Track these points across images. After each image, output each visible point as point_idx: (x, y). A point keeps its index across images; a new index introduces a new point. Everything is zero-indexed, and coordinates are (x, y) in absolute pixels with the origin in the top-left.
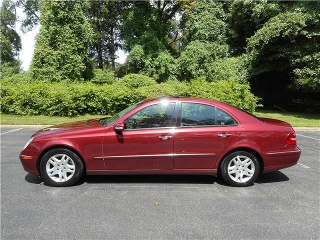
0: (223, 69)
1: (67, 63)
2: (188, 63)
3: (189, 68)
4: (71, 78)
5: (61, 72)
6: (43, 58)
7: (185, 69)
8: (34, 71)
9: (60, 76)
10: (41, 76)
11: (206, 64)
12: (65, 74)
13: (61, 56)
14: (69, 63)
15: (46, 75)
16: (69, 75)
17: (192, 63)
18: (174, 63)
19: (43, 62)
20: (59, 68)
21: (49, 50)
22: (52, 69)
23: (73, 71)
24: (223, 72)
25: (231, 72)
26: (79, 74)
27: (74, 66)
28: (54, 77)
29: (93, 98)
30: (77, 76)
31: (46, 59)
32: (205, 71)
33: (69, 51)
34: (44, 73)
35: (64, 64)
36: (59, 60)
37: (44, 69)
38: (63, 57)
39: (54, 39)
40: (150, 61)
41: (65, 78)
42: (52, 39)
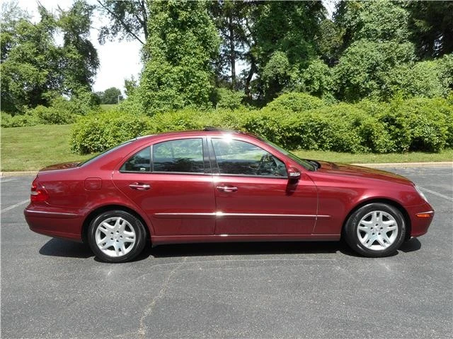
0: (418, 78)
1: (192, 82)
2: (353, 72)
3: (355, 81)
4: (197, 103)
5: (183, 95)
6: (159, 78)
7: (348, 81)
8: (148, 96)
9: (183, 102)
10: (157, 101)
11: (379, 73)
12: (189, 98)
13: (184, 74)
14: (194, 82)
15: (164, 100)
16: (195, 99)
17: (360, 73)
18: (329, 75)
19: (160, 83)
20: (181, 91)
21: (166, 66)
22: (172, 92)
23: (200, 92)
24: (419, 83)
25: (431, 83)
26: (207, 96)
27: (201, 86)
28: (176, 102)
29: (254, 128)
30: (204, 99)
31: (163, 79)
33: (194, 65)
34: (161, 98)
35: (187, 84)
36: (181, 79)
37: (160, 93)
38: (187, 74)
39: (174, 51)
40: (297, 73)
41: (189, 103)
42: (171, 50)
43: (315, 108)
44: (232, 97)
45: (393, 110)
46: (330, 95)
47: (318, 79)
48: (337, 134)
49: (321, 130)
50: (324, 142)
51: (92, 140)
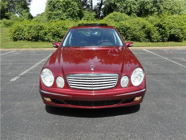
0: (176, 5)
1: (69, 7)
2: (146, 3)
3: (147, 7)
4: (72, 17)
5: (66, 13)
6: (54, 5)
7: (144, 8)
8: (49, 14)
9: (65, 17)
10: (53, 16)
11: (158, 4)
12: (68, 15)
13: (66, 3)
14: (70, 7)
15: (57, 16)
16: (71, 16)
17: (149, 3)
18: (135, 5)
19: (54, 7)
20: (64, 11)
22: (60, 12)
23: (73, 12)
24: (176, 8)
25: (182, 8)
26: (77, 14)
27: (74, 9)
28: (62, 17)
30: (75, 16)
31: (56, 5)
32: (157, 9)
34: (55, 15)
35: (67, 8)
36: (64, 5)
37: (55, 12)
40: (120, 3)
41: (68, 18)
43: (126, 20)
44: (90, 15)
45: (162, 21)
46: (135, 14)
47: (129, 7)
48: (134, 33)
49: (127, 31)
50: (128, 36)
51: (18, 34)
